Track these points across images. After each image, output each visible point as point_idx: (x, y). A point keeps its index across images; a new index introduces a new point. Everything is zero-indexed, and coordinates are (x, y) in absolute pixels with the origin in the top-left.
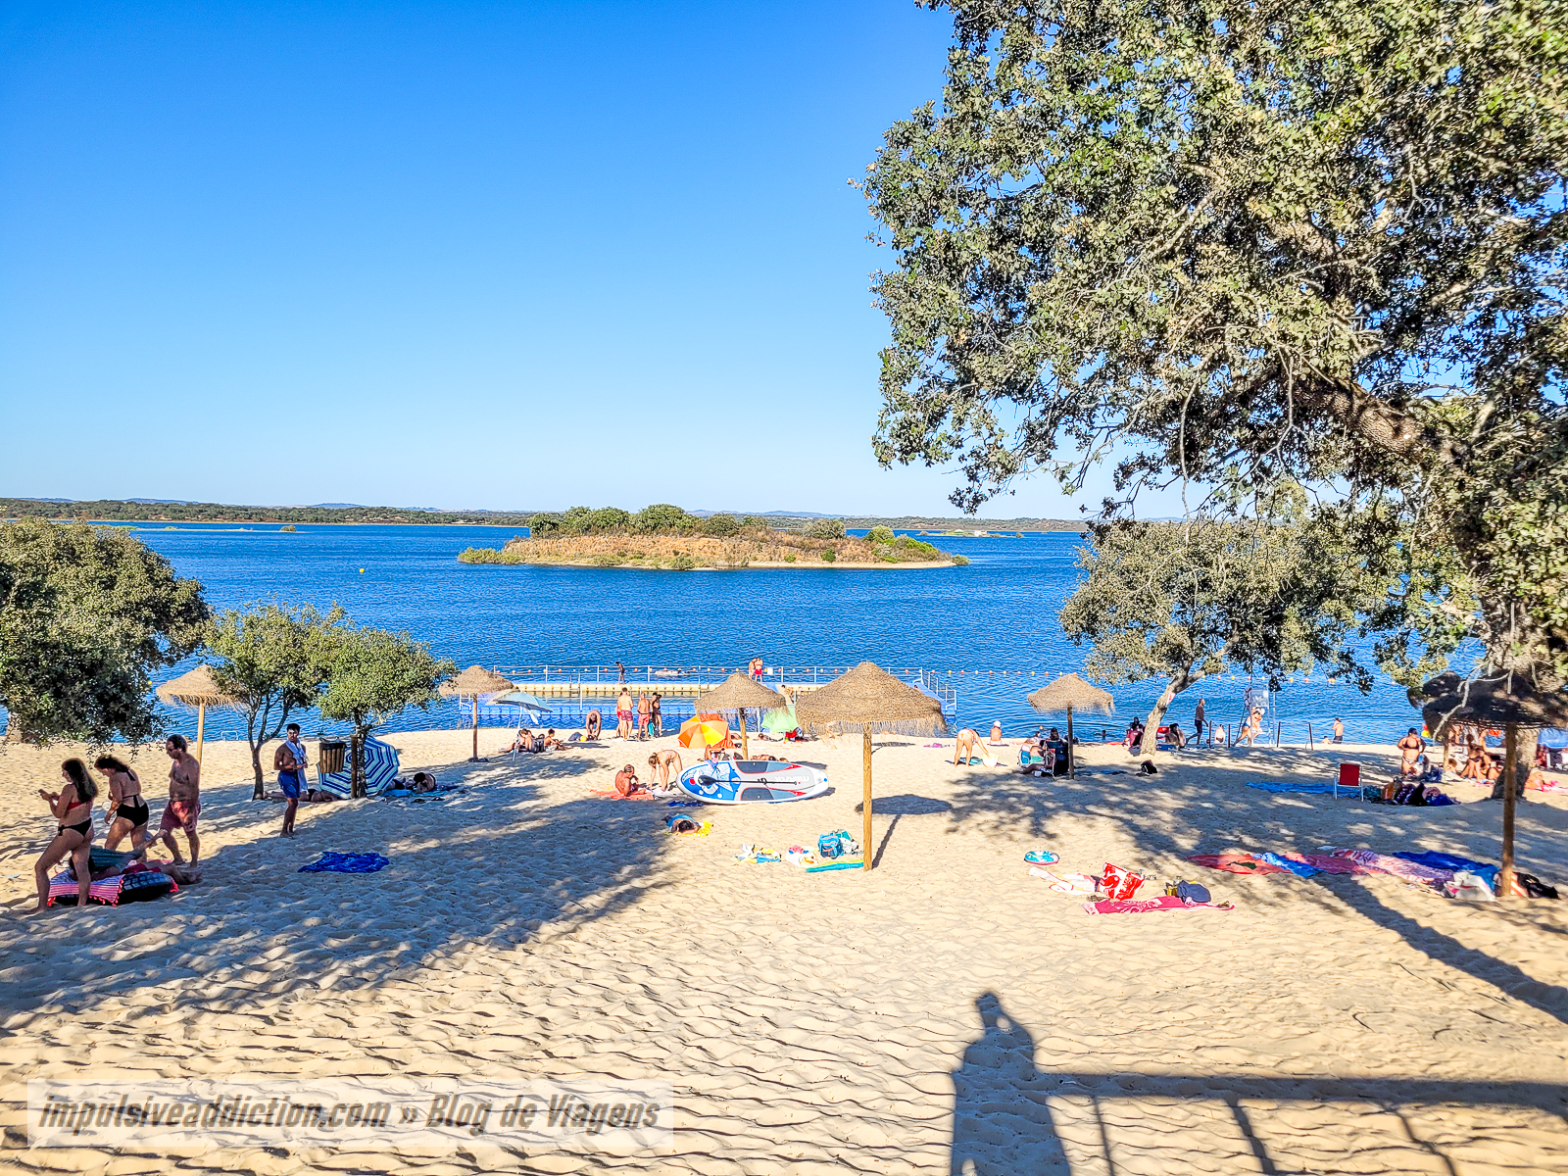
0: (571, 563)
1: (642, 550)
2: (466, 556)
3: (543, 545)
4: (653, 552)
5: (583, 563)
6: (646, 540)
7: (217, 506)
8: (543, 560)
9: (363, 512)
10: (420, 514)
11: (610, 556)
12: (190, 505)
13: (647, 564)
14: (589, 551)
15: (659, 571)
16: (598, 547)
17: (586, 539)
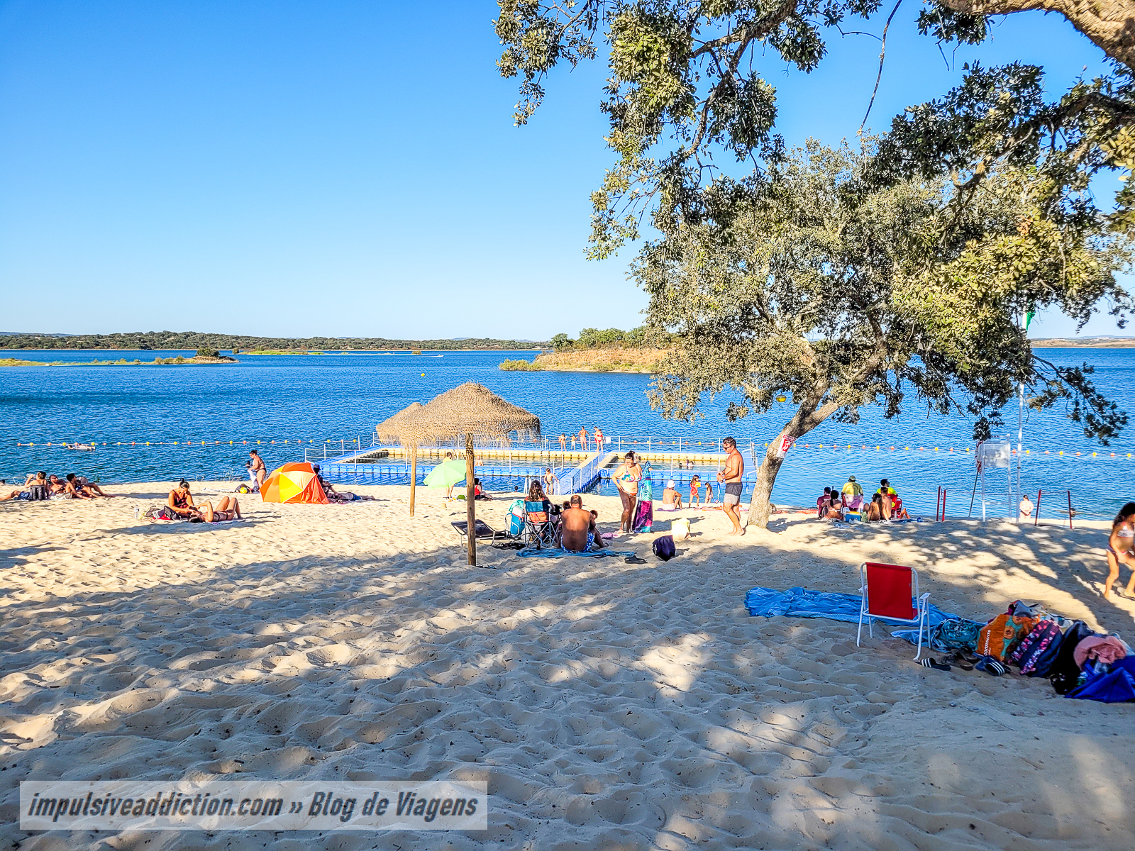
0: (578, 370)
1: (632, 360)
2: (503, 366)
3: (561, 357)
4: (640, 360)
5: (587, 369)
6: (636, 352)
7: (383, 340)
8: (559, 368)
9: (474, 342)
10: (512, 343)
11: (607, 363)
12: (367, 339)
13: (632, 370)
14: (593, 361)
15: (639, 374)
16: (600, 357)
17: (592, 352)
